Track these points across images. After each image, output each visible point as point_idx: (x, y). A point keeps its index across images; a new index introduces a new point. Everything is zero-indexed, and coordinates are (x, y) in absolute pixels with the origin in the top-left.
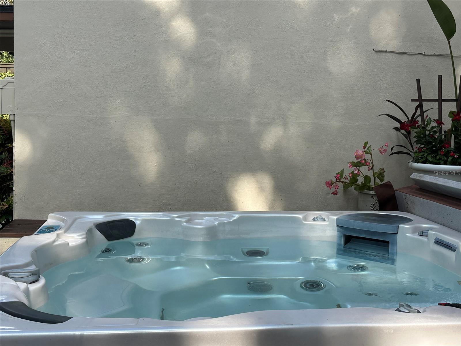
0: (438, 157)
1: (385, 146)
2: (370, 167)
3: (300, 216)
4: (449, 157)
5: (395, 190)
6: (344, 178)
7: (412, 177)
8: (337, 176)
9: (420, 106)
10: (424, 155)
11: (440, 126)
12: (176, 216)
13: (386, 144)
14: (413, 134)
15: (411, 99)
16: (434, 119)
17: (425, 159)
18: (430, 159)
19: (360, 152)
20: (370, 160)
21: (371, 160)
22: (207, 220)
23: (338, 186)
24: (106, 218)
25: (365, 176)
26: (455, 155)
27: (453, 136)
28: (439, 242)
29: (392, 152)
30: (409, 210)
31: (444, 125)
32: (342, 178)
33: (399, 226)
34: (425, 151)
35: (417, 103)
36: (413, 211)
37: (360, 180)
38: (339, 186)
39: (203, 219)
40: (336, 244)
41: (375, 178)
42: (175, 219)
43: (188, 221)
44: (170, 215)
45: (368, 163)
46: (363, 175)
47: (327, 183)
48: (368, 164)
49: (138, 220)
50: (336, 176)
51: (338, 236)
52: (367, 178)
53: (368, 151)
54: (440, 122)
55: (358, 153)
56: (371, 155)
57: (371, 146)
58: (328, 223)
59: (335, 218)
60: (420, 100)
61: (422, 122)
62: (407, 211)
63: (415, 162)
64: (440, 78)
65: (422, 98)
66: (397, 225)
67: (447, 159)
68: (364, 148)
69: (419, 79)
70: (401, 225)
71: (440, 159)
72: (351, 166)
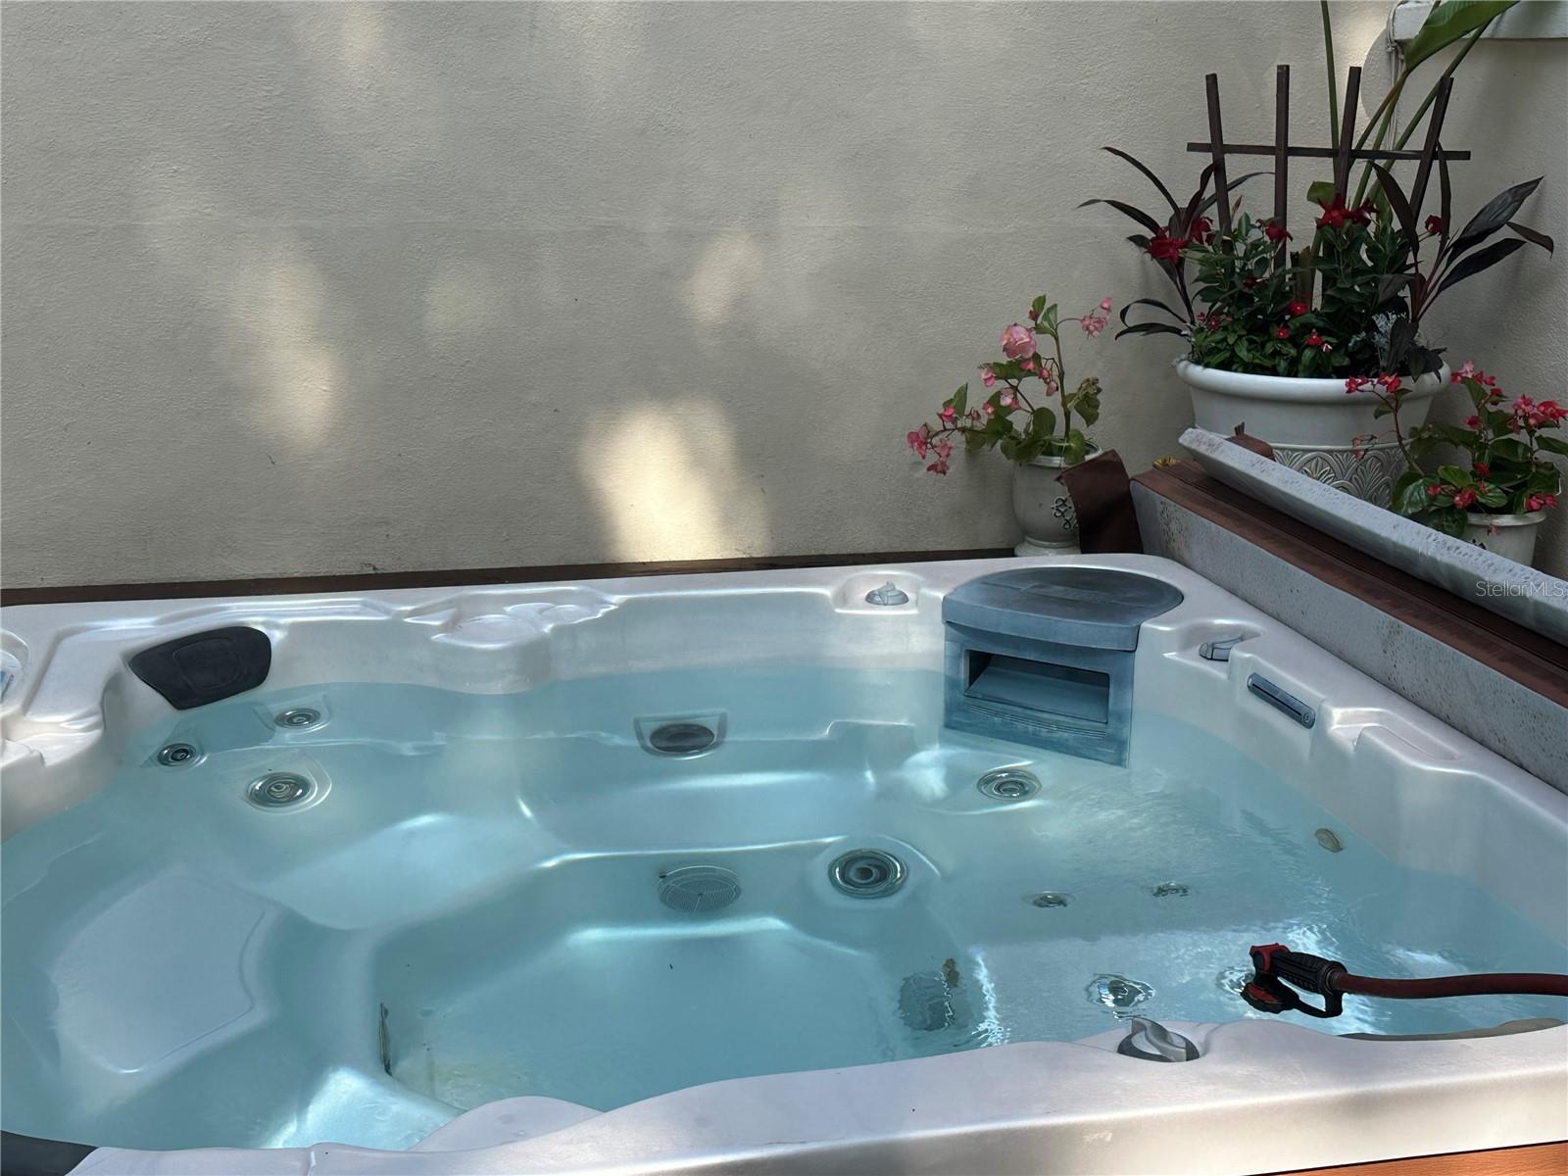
0: (1269, 349)
1: (1103, 308)
2: (1054, 385)
3: (827, 592)
4: (1304, 349)
5: (1130, 477)
6: (967, 416)
7: (1186, 444)
8: (946, 413)
9: (1217, 169)
10: (1225, 340)
11: (1280, 246)
12: (409, 608)
13: (1104, 302)
14: (1193, 269)
15: (1189, 144)
16: (1259, 221)
17: (1228, 355)
18: (1243, 353)
19: (1022, 336)
20: (1053, 359)
21: (1057, 360)
22: (514, 616)
23: (950, 448)
24: (164, 626)
25: (1035, 408)
26: (1323, 343)
27: (1319, 275)
28: (1263, 690)
29: (1123, 321)
30: (1173, 548)
31: (1291, 239)
32: (961, 412)
33: (1139, 626)
34: (1230, 327)
35: (1207, 159)
36: (1187, 556)
37: (1020, 421)
38: (953, 445)
39: (504, 613)
40: (943, 678)
41: (1067, 415)
42: (409, 620)
43: (449, 627)
44: (387, 605)
45: (1045, 371)
46: (1029, 405)
47: (913, 438)
48: (1045, 373)
49: (278, 627)
50: (941, 412)
51: (948, 653)
52: (1042, 417)
53: (1046, 324)
54: (1277, 229)
55: (1015, 336)
56: (1057, 339)
57: (1056, 305)
58: (914, 612)
59: (941, 595)
60: (1218, 148)
61: (1221, 228)
62: (1166, 552)
63: (1197, 362)
64: (1284, 73)
65: (1225, 143)
66: (1135, 625)
67: (1298, 353)
68: (1034, 316)
69: (1214, 76)
70: (1147, 625)
71: (1276, 354)
72: (990, 378)
